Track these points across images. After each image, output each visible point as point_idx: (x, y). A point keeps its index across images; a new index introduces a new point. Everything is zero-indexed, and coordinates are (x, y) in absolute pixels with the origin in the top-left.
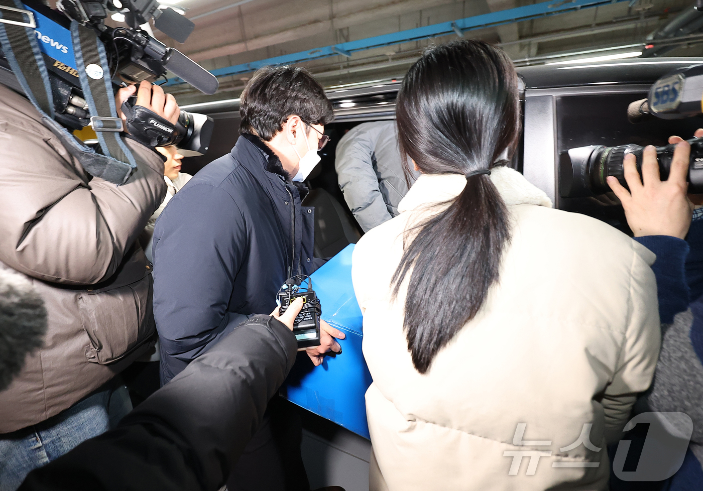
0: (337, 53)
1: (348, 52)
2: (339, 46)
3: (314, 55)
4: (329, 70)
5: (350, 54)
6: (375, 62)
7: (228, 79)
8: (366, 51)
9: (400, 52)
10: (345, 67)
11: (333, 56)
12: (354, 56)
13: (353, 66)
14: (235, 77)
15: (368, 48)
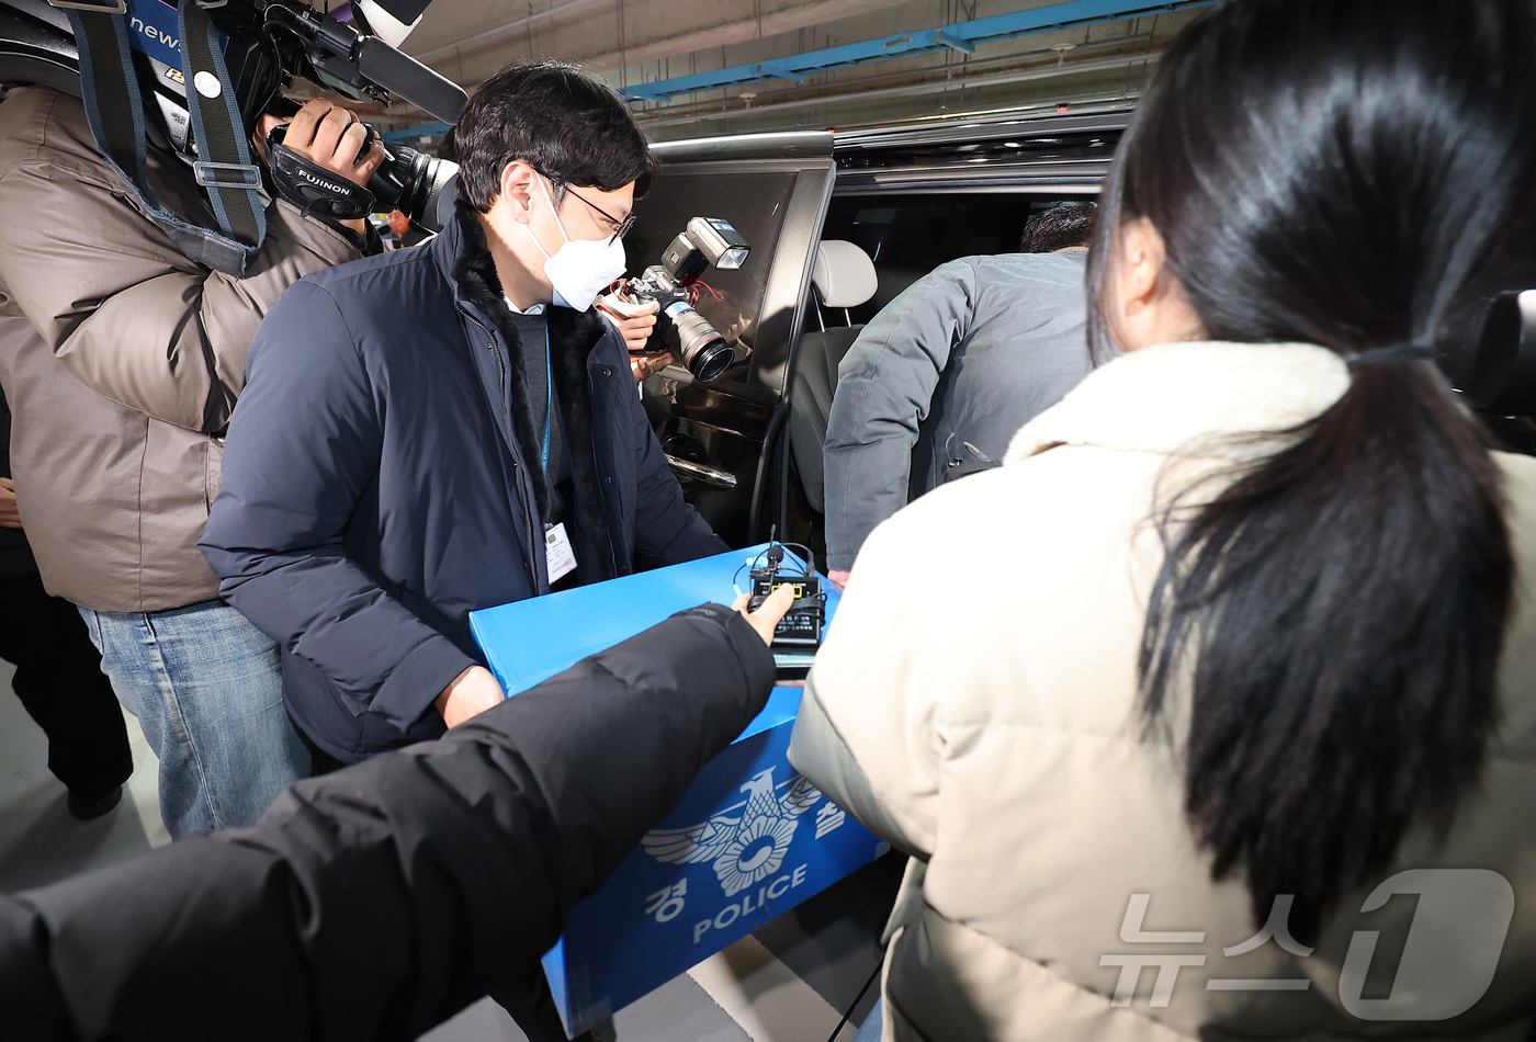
0: (944, 45)
1: (969, 43)
2: (952, 30)
3: (893, 49)
4: (923, 81)
5: (972, 49)
6: (1025, 67)
7: (718, 94)
8: (1010, 40)
9: (1087, 43)
10: (957, 76)
11: (935, 50)
12: (982, 52)
13: (975, 73)
14: (731, 91)
15: (1014, 33)
